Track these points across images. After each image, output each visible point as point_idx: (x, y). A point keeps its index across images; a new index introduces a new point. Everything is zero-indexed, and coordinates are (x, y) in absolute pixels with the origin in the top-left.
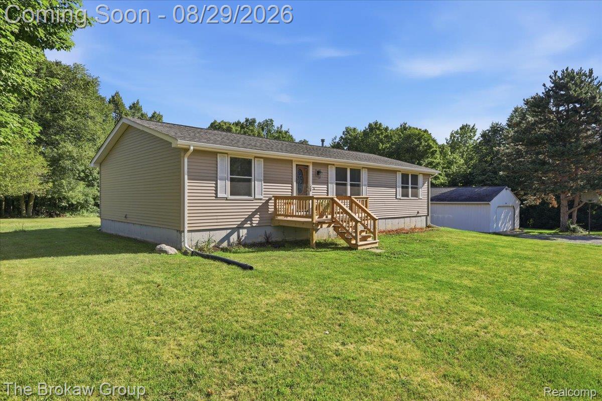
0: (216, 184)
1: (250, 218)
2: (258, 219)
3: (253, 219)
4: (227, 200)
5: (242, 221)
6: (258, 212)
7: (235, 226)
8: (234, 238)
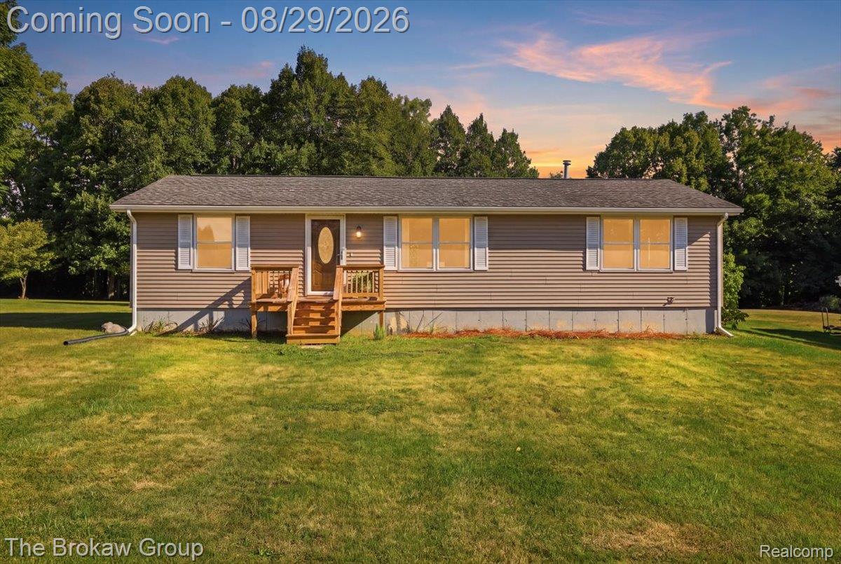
0: (176, 253)
1: (228, 297)
2: (242, 299)
3: (234, 298)
4: (192, 272)
5: (216, 301)
6: (243, 289)
7: (205, 306)
8: (204, 321)
